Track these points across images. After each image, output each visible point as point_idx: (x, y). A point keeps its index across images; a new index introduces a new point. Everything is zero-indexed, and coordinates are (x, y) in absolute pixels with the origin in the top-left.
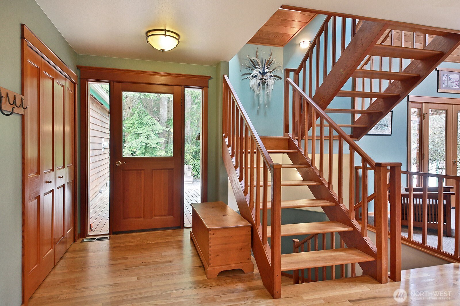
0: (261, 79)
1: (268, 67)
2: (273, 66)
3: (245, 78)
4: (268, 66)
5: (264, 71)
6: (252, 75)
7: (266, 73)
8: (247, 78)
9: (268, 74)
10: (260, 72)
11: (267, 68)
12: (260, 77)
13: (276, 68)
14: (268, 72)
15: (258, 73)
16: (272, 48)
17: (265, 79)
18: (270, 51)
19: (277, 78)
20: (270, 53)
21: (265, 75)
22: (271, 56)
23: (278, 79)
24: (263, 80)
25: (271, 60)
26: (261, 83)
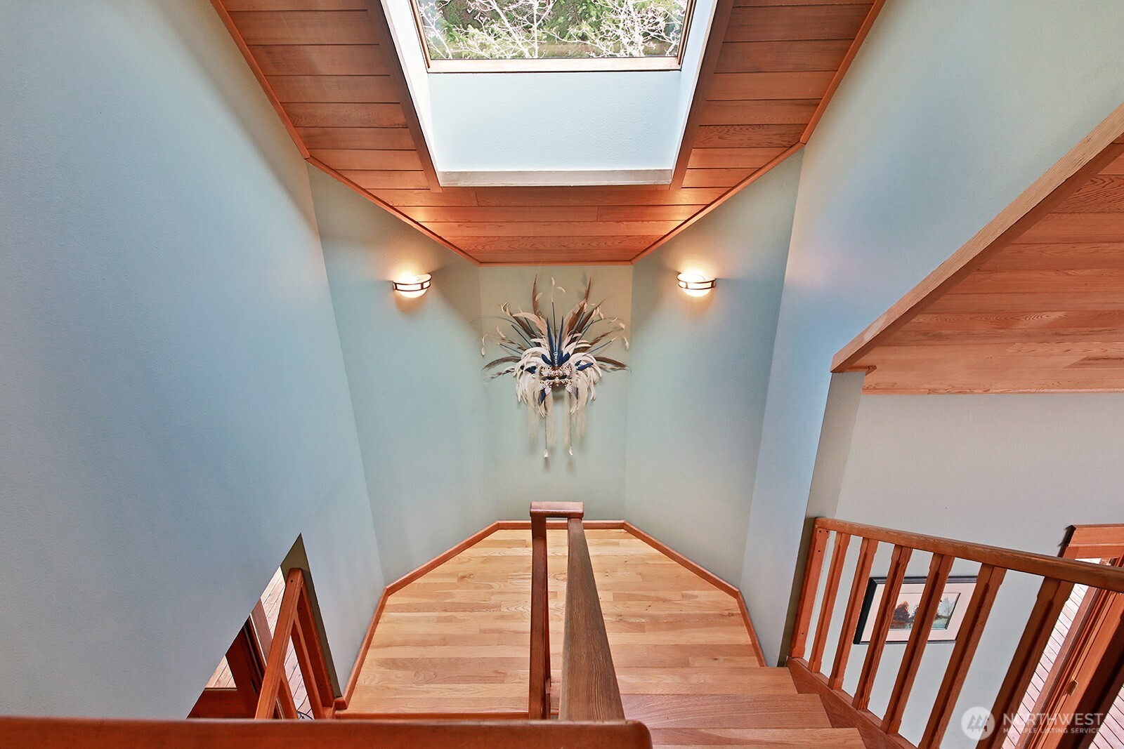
0: (550, 378)
1: (575, 335)
2: (593, 331)
3: (500, 374)
4: (575, 332)
5: (560, 352)
6: (520, 364)
7: (568, 356)
8: (508, 371)
9: (574, 359)
10: (544, 357)
11: (573, 340)
12: (545, 373)
13: (603, 336)
14: (576, 351)
15: (541, 361)
16: (591, 270)
17: (564, 377)
18: (585, 284)
19: (609, 366)
20: (584, 290)
21: (564, 365)
22: (587, 296)
23: (612, 369)
24: (557, 380)
25: (586, 310)
26: (548, 391)
